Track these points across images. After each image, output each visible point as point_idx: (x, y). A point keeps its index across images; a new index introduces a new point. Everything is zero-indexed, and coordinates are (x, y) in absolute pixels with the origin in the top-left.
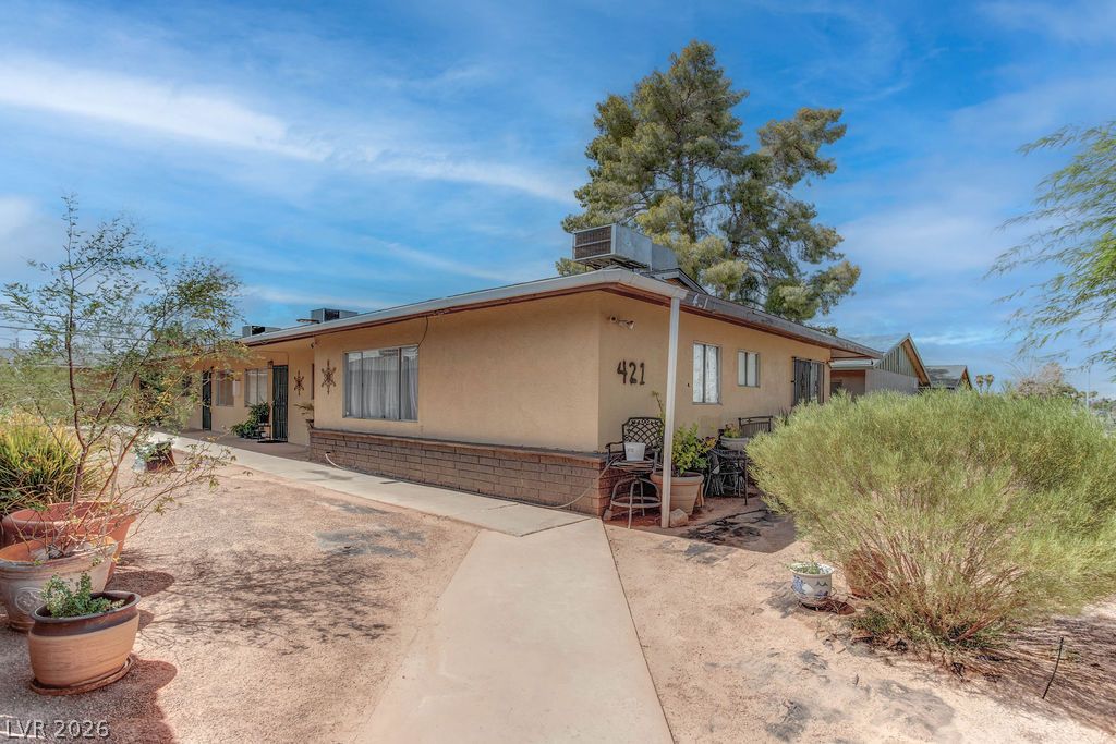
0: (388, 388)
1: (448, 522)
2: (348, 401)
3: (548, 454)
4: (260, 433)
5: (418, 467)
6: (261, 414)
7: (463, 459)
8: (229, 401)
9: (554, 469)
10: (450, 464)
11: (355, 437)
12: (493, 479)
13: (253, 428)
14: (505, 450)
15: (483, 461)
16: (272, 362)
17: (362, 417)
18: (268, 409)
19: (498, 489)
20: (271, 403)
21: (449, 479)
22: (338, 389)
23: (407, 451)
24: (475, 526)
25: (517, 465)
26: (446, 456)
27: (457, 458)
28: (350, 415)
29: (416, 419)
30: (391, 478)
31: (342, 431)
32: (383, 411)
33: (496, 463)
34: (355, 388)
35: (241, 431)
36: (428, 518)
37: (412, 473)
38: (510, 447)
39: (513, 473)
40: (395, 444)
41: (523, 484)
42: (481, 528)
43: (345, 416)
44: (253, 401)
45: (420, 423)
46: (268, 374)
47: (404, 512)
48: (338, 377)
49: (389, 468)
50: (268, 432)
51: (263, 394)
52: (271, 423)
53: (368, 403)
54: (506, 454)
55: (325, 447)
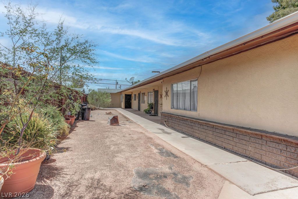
0: (186, 98)
1: (206, 169)
2: (173, 102)
3: (268, 135)
4: (151, 112)
5: (197, 131)
6: (151, 106)
7: (218, 131)
8: (144, 102)
9: (272, 144)
10: (211, 132)
11: (174, 117)
12: (232, 143)
13: (149, 111)
14: (240, 129)
15: (227, 133)
16: (154, 89)
17: (177, 109)
18: (153, 105)
19: (235, 149)
20: (154, 102)
21: (210, 139)
22: (170, 98)
23: (193, 124)
24: (221, 176)
25: (247, 138)
26: (209, 129)
27: (214, 130)
28: (174, 108)
29: (197, 110)
30: (186, 134)
31: (171, 114)
32: (185, 107)
33: (234, 135)
34: (175, 98)
35: (146, 111)
36: (197, 164)
37: (194, 134)
38: (243, 128)
39: (244, 142)
40: (188, 121)
41: (251, 149)
42: (225, 179)
43: (172, 108)
44: (150, 103)
45: (198, 112)
46: (153, 94)
47: (185, 157)
48: (170, 94)
49: (186, 131)
50: (153, 112)
51: (152, 100)
52: (154, 109)
53: (179, 104)
54: (240, 131)
55: (165, 119)
